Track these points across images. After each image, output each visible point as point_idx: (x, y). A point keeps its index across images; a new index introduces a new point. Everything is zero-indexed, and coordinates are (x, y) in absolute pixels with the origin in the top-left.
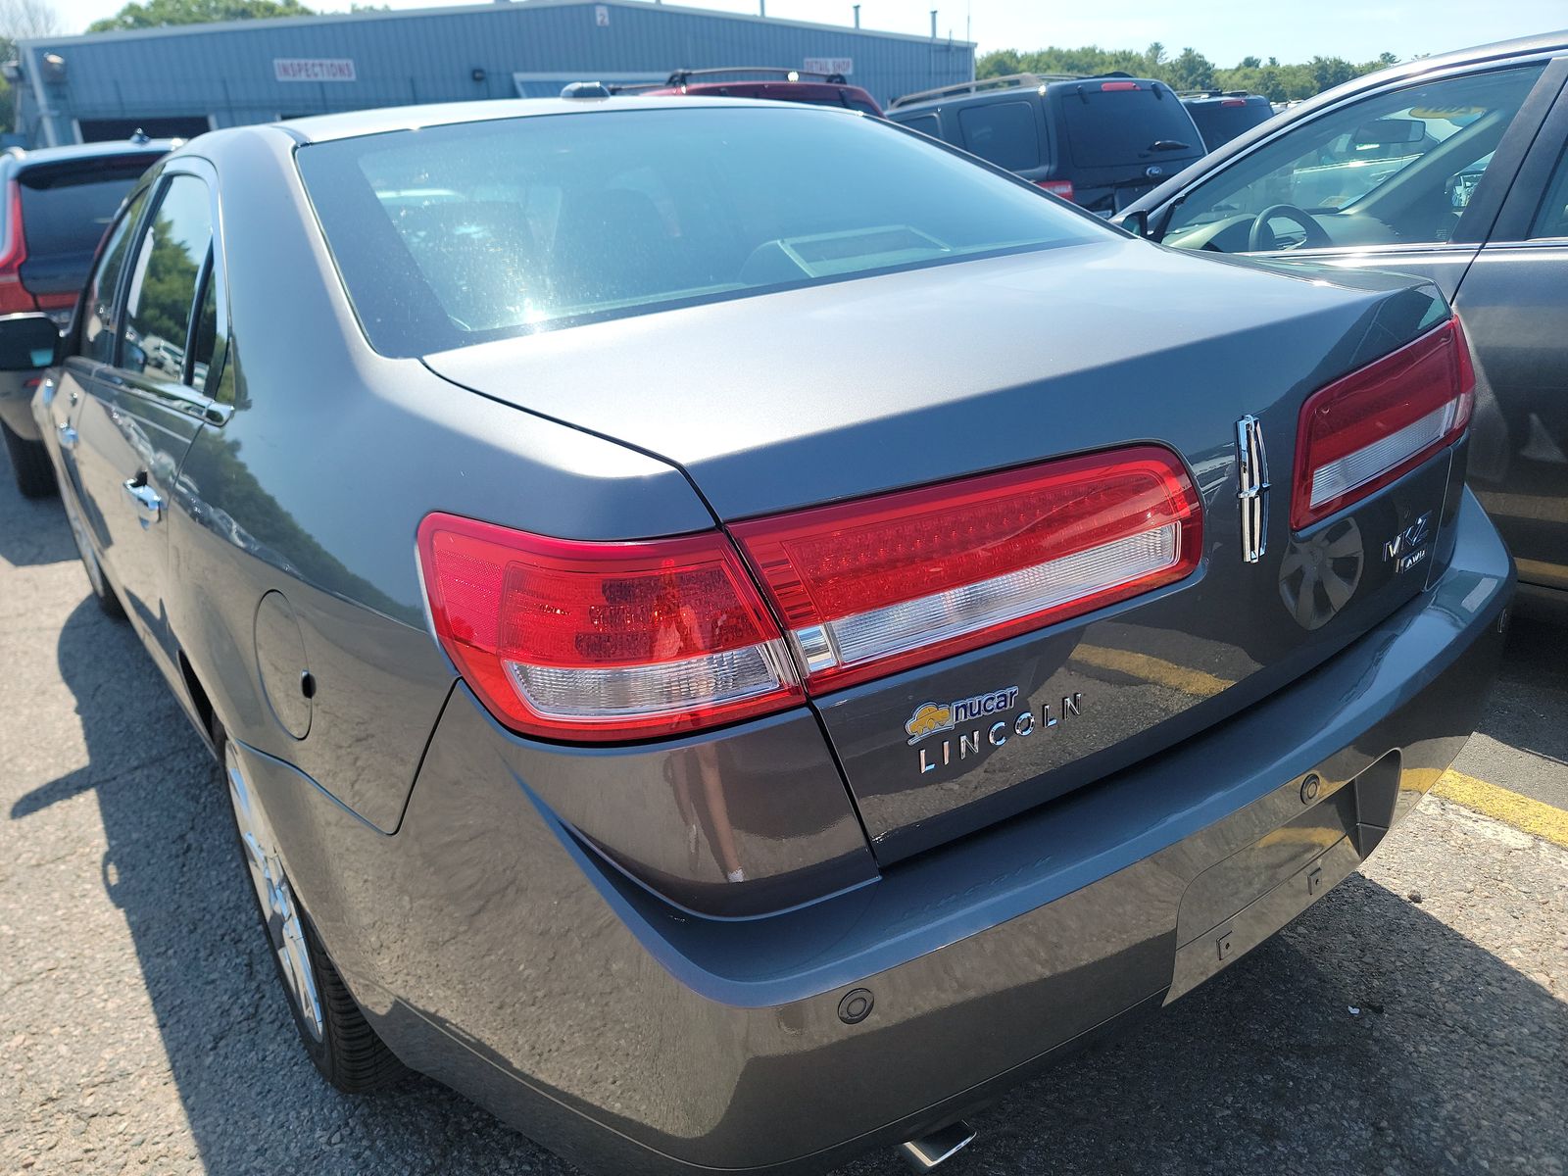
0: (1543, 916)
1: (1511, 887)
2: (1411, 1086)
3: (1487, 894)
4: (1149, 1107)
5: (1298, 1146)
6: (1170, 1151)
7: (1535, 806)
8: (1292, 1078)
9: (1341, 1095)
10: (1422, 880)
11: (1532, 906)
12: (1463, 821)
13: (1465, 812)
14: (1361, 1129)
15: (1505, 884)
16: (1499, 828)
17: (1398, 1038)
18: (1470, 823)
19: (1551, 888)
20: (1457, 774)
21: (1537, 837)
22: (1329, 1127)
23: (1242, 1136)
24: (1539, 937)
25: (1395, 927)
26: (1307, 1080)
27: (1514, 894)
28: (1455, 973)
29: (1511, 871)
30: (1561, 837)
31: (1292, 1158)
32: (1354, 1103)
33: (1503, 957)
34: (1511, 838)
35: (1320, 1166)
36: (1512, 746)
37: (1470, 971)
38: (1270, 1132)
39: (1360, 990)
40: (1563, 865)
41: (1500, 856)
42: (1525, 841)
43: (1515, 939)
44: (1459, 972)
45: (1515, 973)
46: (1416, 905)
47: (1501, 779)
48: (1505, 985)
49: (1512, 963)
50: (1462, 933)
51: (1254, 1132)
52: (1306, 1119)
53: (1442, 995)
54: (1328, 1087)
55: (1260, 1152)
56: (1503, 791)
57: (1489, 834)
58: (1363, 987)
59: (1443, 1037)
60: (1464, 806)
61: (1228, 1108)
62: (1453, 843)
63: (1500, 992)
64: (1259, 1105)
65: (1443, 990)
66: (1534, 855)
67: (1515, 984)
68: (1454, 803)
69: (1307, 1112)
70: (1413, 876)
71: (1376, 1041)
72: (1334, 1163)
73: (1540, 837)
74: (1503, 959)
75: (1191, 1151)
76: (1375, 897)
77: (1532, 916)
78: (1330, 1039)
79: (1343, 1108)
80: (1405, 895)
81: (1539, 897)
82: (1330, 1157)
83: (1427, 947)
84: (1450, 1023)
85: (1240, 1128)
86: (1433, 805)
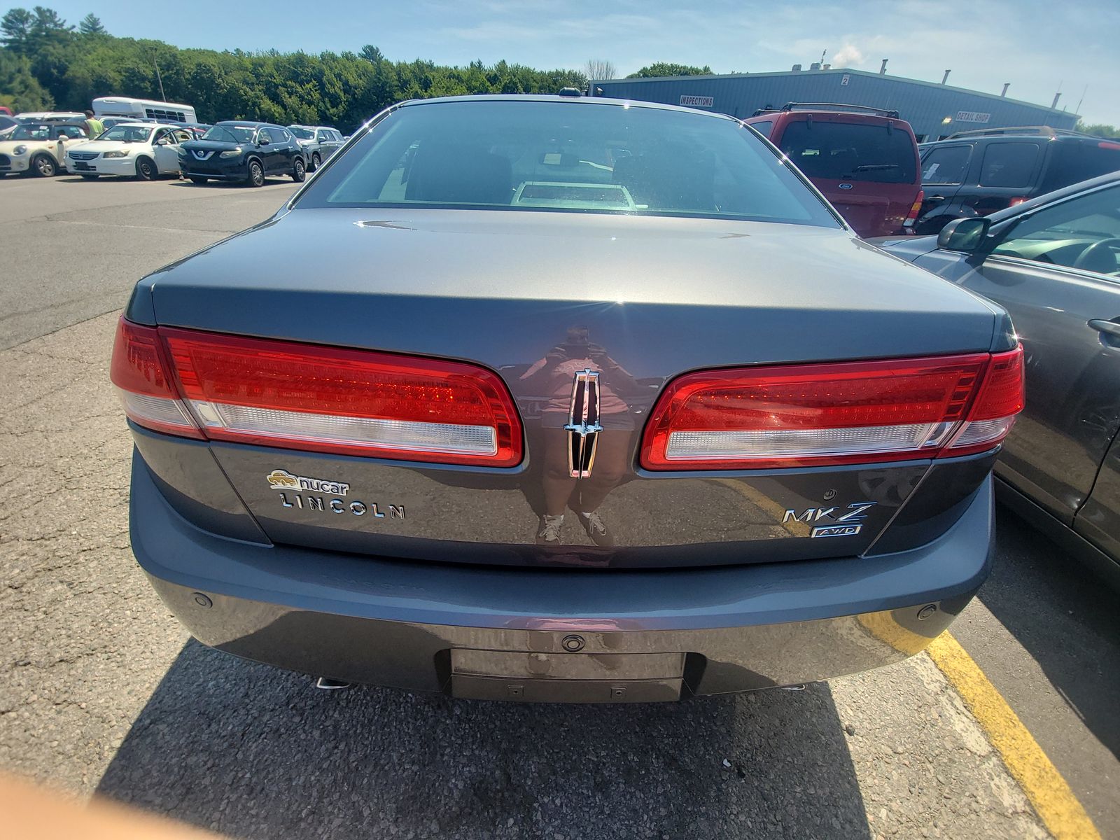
0: (934, 805)
1: (932, 771)
2: (707, 831)
3: (907, 762)
4: (562, 725)
5: (607, 806)
6: (546, 753)
7: (1021, 732)
8: (647, 770)
9: (661, 801)
10: (869, 723)
11: (933, 793)
12: (949, 707)
13: (958, 703)
14: (650, 828)
15: (930, 766)
16: (972, 728)
17: (734, 799)
18: (953, 712)
19: (964, 792)
20: (982, 675)
21: (995, 752)
22: (635, 811)
23: (588, 777)
24: (913, 815)
25: (814, 737)
26: (653, 778)
27: (929, 776)
28: (820, 792)
29: (945, 760)
30: (1015, 763)
31: (597, 810)
32: (663, 812)
33: (869, 809)
34: (975, 741)
35: (605, 827)
36: (1051, 681)
37: (833, 799)
38: (602, 787)
39: (746, 755)
40: (992, 784)
41: (949, 746)
42: (982, 747)
43: (893, 804)
44: (824, 794)
45: (864, 823)
46: (846, 735)
47: (1014, 699)
48: (847, 826)
49: (870, 818)
50: (857, 773)
51: (595, 779)
52: (628, 797)
53: (794, 798)
54: (660, 790)
55: (585, 791)
56: (1007, 707)
57: (958, 727)
58: (749, 755)
59: (764, 822)
60: (962, 699)
61: (597, 757)
62: (922, 716)
63: (839, 827)
64: (614, 769)
65: (798, 795)
66: (978, 763)
67: (855, 831)
68: (957, 692)
69: (632, 795)
70: (865, 717)
71: (719, 790)
72: (613, 832)
73: (998, 754)
74: (867, 810)
75: (555, 762)
76: (824, 711)
77: (925, 799)
78: (693, 767)
79: (654, 809)
80: (845, 723)
81: (947, 791)
82: (615, 827)
83: (820, 763)
84: (779, 818)
85: (591, 772)
86: (938, 684)
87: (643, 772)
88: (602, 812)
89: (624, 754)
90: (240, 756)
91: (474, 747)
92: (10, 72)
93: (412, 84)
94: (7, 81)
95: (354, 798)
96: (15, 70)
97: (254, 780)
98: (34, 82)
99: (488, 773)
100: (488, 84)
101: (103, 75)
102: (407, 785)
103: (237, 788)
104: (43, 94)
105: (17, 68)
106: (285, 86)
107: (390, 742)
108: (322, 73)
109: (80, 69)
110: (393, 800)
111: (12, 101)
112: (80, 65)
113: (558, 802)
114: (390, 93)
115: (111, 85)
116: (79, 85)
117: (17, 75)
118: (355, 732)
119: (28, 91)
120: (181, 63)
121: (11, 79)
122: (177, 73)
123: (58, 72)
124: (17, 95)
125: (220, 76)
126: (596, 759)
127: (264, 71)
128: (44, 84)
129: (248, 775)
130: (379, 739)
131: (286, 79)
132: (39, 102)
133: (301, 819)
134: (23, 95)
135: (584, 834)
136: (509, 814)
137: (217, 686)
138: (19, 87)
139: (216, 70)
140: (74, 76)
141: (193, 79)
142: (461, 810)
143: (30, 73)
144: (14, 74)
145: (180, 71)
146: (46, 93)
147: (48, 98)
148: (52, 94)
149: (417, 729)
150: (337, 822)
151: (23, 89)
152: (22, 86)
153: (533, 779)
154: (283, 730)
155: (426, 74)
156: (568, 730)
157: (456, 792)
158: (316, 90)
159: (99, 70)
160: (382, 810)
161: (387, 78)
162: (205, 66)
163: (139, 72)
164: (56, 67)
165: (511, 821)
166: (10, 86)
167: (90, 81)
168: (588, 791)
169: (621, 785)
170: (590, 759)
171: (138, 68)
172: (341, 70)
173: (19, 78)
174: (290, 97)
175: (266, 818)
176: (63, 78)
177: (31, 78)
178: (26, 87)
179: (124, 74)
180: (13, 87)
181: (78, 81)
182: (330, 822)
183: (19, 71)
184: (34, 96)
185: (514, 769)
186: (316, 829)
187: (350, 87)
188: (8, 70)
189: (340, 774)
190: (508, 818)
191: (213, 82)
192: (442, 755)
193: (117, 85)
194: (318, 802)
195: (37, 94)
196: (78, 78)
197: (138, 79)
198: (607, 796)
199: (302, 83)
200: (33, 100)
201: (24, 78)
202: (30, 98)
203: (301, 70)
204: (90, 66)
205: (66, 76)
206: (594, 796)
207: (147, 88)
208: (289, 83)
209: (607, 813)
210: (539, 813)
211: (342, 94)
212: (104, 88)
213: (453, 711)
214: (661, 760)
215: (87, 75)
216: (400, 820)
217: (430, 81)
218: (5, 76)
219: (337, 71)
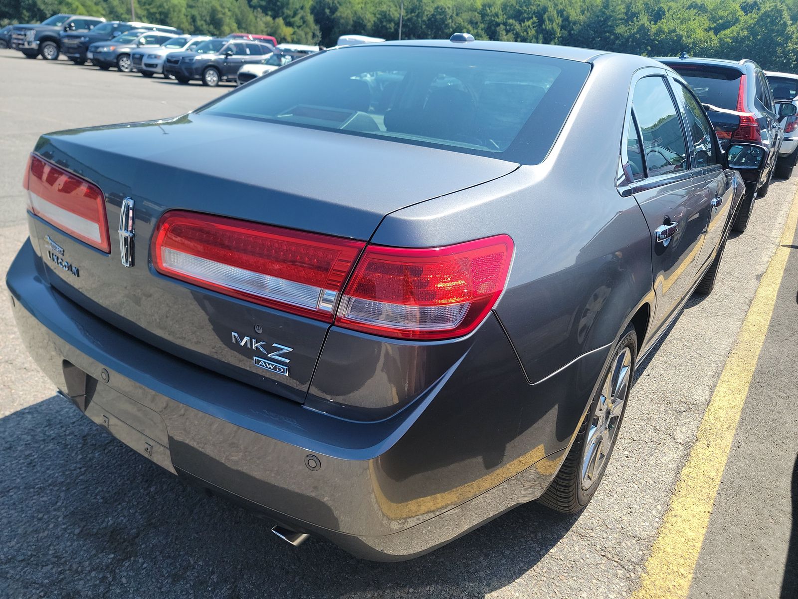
87: (210, 589)
88: (160, 588)
89: (213, 573)
90: (42, 447)
91: (139, 511)
92: (295, 8)
93: (641, 16)
94: (292, 15)
95: (62, 495)
96: (300, 6)
97: (36, 460)
98: (310, 18)
99: (129, 527)
100: (742, 13)
101: (362, 16)
102: (88, 505)
103: (27, 459)
104: (314, 30)
105: (301, 5)
106: (505, 24)
107: (104, 482)
108: (545, 10)
109: (347, 10)
110: (75, 507)
111: (292, 32)
112: (348, 7)
113: (145, 565)
114: (611, 27)
115: (365, 26)
116: (342, 25)
117: (300, 11)
118: (96, 467)
119: (304, 25)
120: (424, 6)
121: (295, 14)
122: (418, 16)
123: (330, 12)
124: (296, 28)
125: (451, 17)
126: (192, 563)
127: (491, 11)
128: (317, 21)
129: (36, 456)
130: (102, 476)
131: (509, 18)
132: (310, 35)
133: (34, 488)
134: (300, 29)
135: (137, 589)
136: (115, 552)
137: (67, 412)
138: (299, 21)
139: (449, 12)
140: (341, 16)
141: (428, 20)
142: (97, 533)
143: (309, 11)
144: (297, 10)
145: (421, 14)
146: (316, 28)
147: (319, 33)
148: (321, 29)
149: (123, 484)
150: (45, 499)
151: (301, 24)
152: (301, 20)
153: (146, 547)
154: (69, 447)
155: (662, 5)
156: (197, 538)
157: (104, 525)
158: (534, 27)
159: (360, 12)
160: (66, 507)
161: (613, 11)
162: (441, 9)
163: (389, 15)
164: (329, 8)
165: (112, 556)
166: (293, 20)
167: (351, 22)
168: (166, 573)
169: (188, 585)
170: (190, 560)
171: (389, 11)
172: (565, 7)
173: (301, 13)
174: (507, 35)
175: (23, 478)
176: (333, 17)
177: (309, 15)
178: (304, 22)
179: (377, 16)
180: (294, 21)
181: (342, 21)
182: (42, 497)
183: (302, 8)
184: (308, 30)
185: (144, 535)
186: (34, 496)
187: (569, 22)
188: (295, 6)
189: (68, 481)
190: (113, 553)
191: (443, 22)
192: (119, 504)
193: (369, 26)
194: (47, 486)
195: (310, 29)
196: (343, 18)
197: (387, 21)
198: (174, 583)
199: (521, 21)
200: (306, 34)
201: (305, 14)
202: (305, 32)
203: (525, 8)
204: (355, 9)
205: (335, 15)
206: (166, 578)
207: (391, 28)
208: (511, 21)
209: (163, 590)
210: (129, 563)
211: (558, 31)
212: (358, 28)
213: (151, 487)
214: (230, 591)
215: (351, 16)
216: (68, 517)
217: (664, 12)
218: (291, 11)
219: (560, 7)
